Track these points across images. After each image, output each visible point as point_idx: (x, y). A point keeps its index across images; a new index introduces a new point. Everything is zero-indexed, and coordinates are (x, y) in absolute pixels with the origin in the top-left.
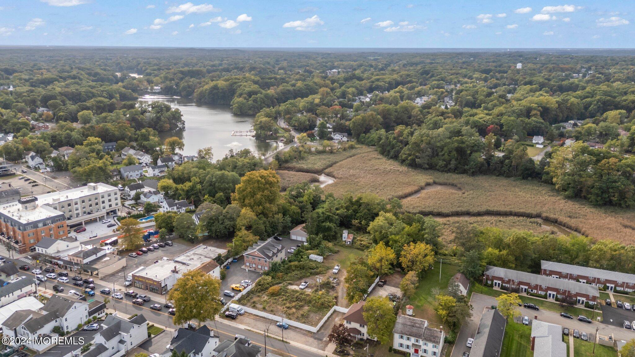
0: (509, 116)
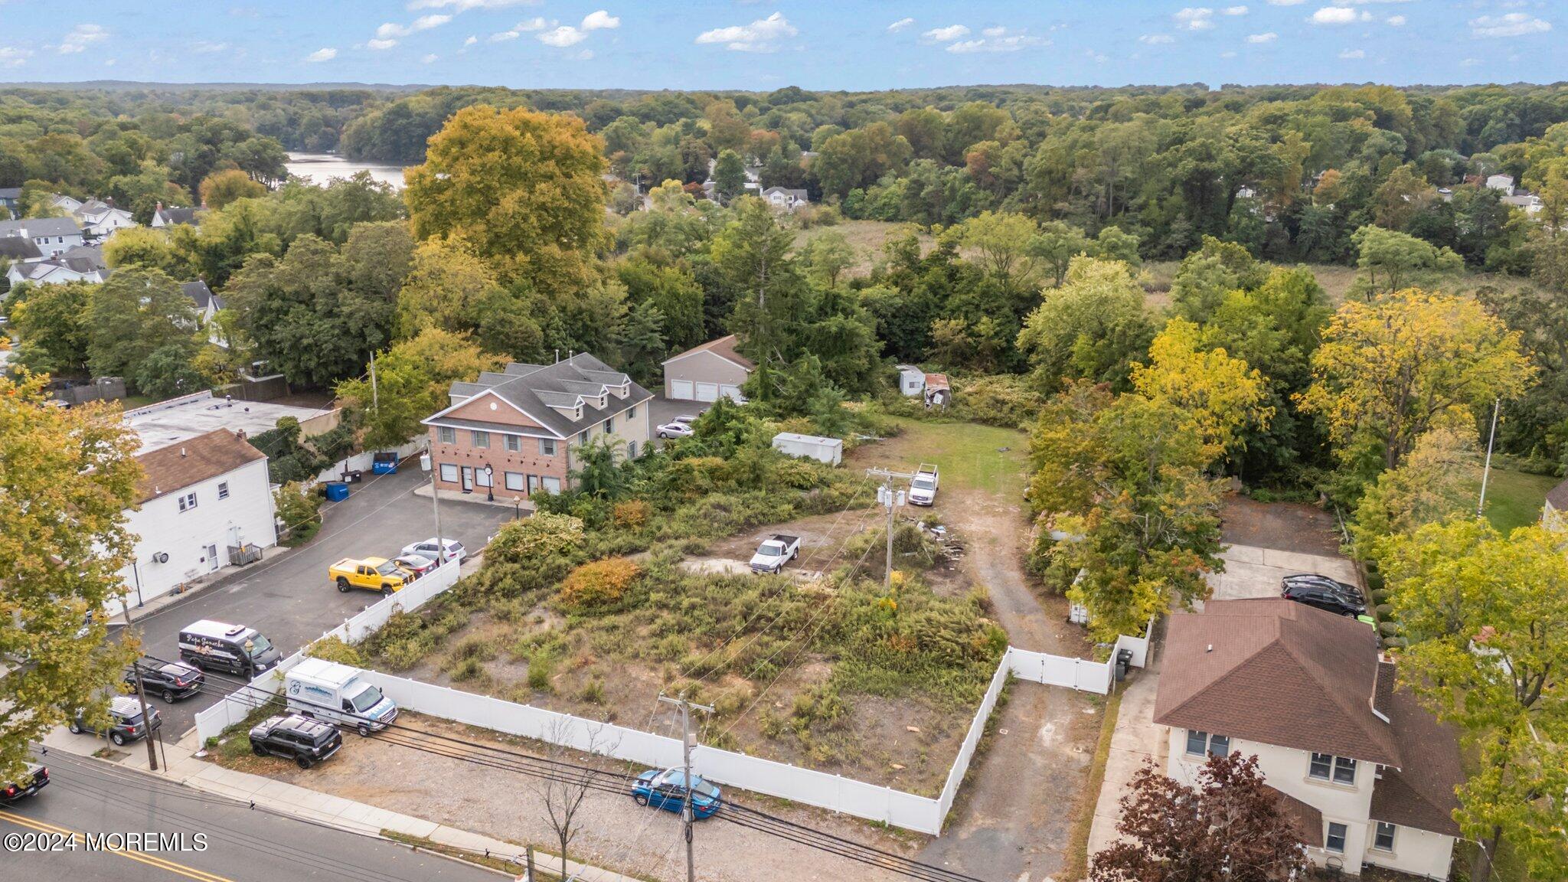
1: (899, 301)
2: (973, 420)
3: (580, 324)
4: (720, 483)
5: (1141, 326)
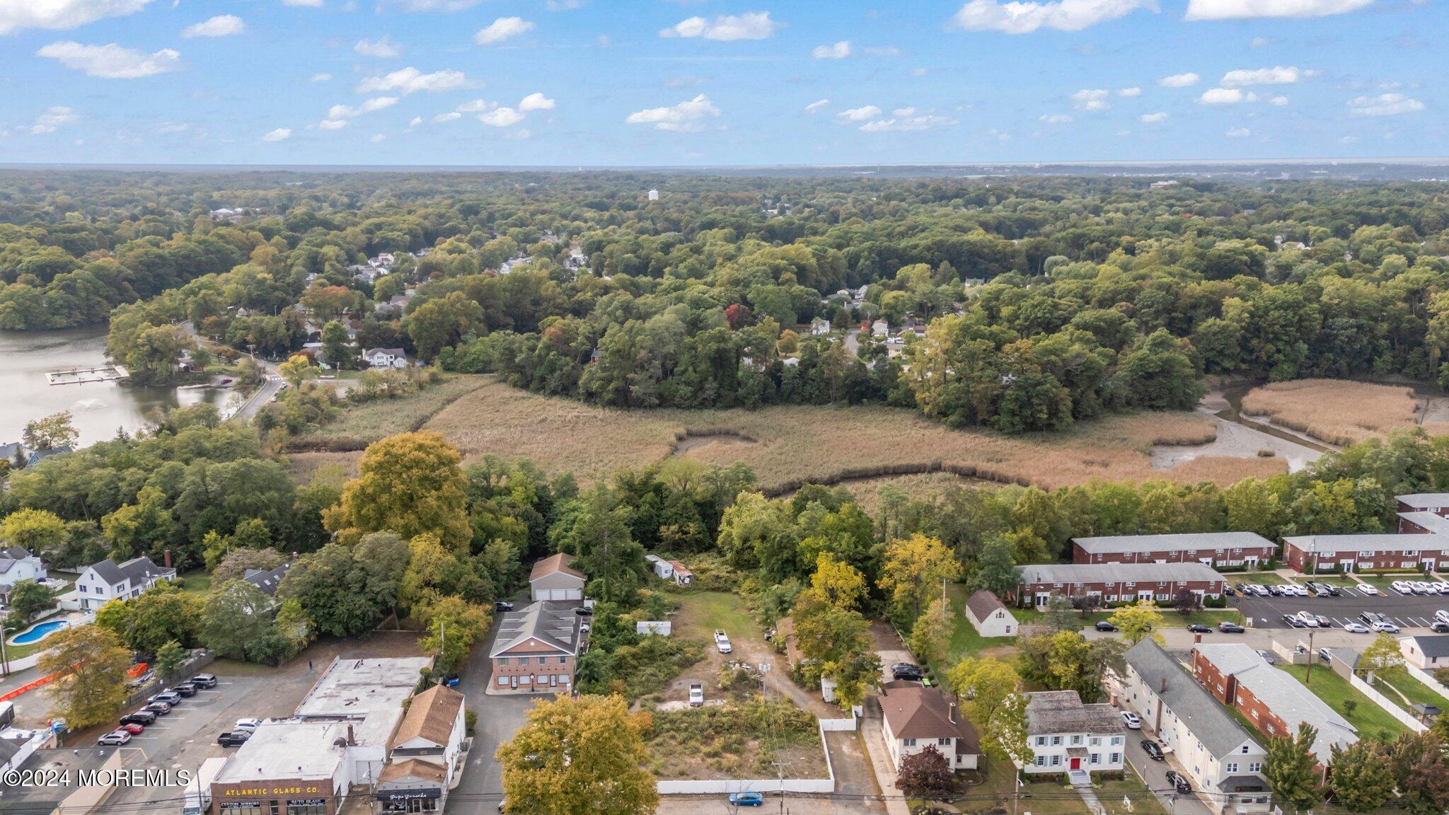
0: (763, 284)
2: (708, 590)
5: (788, 537)
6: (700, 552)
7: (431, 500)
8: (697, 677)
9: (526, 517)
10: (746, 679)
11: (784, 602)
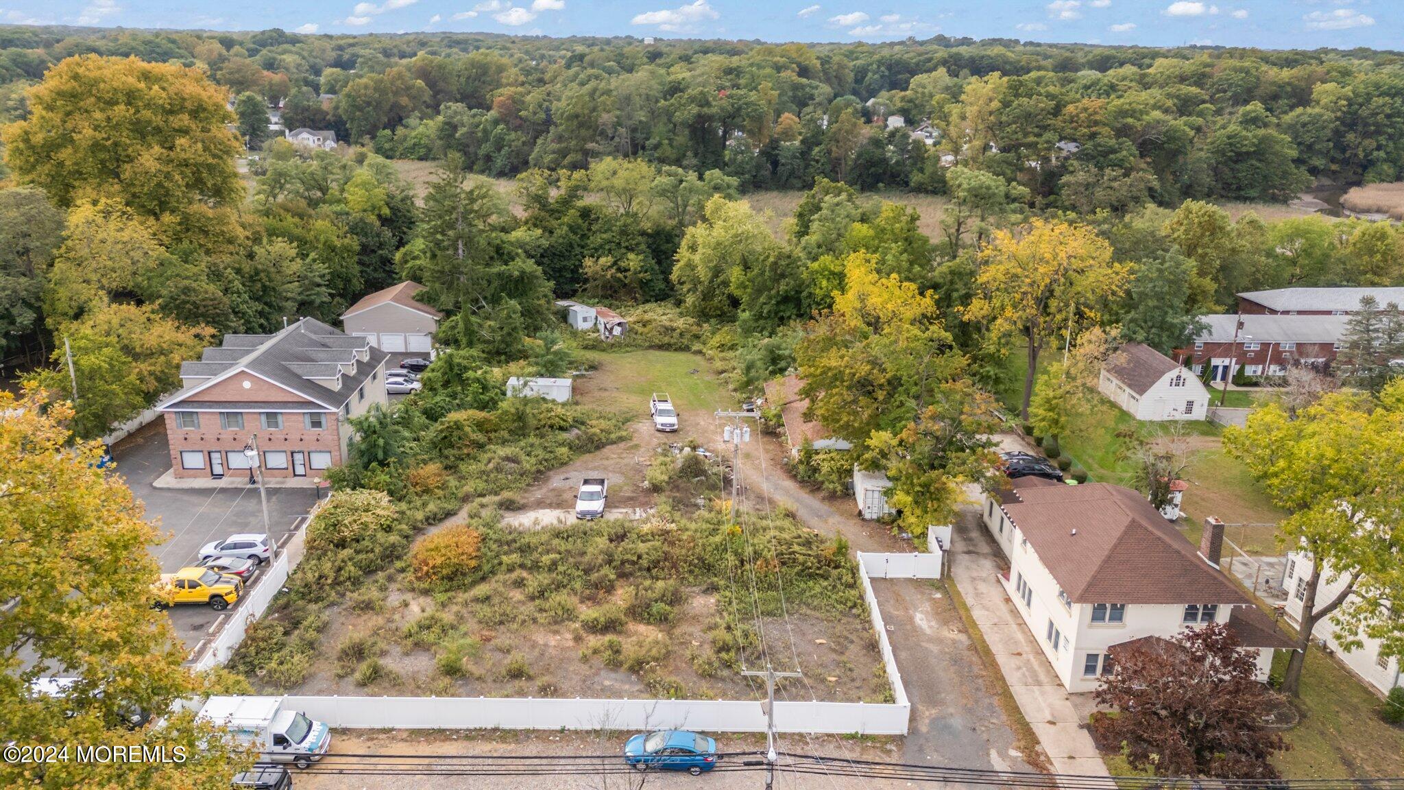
1: (545, 243)
2: (651, 347)
3: (259, 285)
4: (492, 435)
5: (789, 257)
6: (647, 301)
7: (149, 159)
8: (605, 469)
9: (357, 229)
10: (703, 472)
11: (780, 358)
